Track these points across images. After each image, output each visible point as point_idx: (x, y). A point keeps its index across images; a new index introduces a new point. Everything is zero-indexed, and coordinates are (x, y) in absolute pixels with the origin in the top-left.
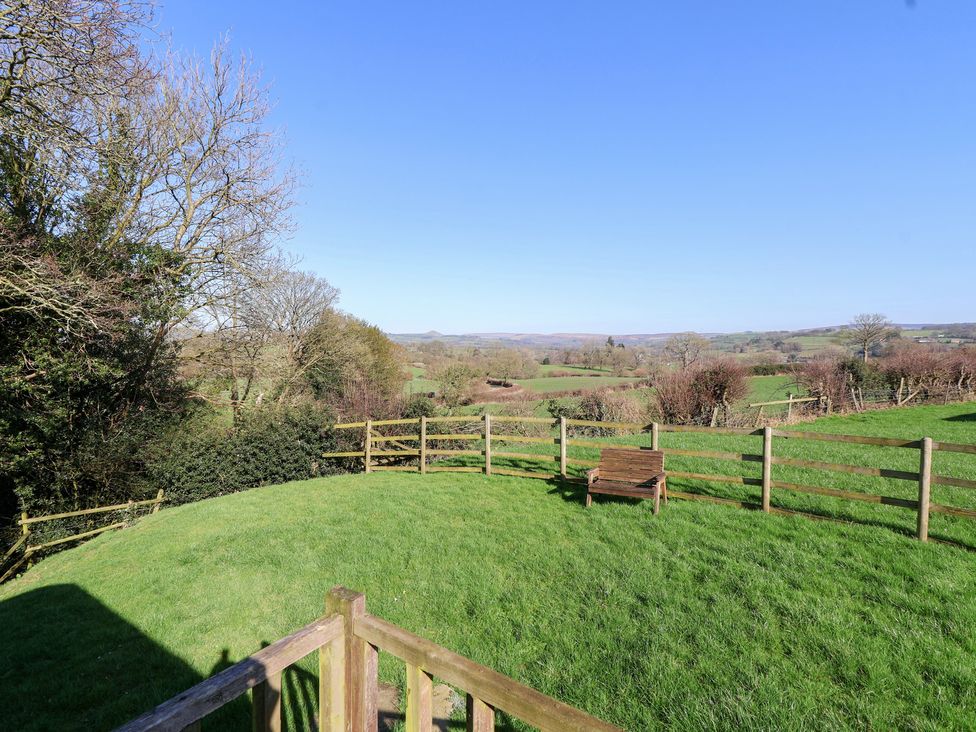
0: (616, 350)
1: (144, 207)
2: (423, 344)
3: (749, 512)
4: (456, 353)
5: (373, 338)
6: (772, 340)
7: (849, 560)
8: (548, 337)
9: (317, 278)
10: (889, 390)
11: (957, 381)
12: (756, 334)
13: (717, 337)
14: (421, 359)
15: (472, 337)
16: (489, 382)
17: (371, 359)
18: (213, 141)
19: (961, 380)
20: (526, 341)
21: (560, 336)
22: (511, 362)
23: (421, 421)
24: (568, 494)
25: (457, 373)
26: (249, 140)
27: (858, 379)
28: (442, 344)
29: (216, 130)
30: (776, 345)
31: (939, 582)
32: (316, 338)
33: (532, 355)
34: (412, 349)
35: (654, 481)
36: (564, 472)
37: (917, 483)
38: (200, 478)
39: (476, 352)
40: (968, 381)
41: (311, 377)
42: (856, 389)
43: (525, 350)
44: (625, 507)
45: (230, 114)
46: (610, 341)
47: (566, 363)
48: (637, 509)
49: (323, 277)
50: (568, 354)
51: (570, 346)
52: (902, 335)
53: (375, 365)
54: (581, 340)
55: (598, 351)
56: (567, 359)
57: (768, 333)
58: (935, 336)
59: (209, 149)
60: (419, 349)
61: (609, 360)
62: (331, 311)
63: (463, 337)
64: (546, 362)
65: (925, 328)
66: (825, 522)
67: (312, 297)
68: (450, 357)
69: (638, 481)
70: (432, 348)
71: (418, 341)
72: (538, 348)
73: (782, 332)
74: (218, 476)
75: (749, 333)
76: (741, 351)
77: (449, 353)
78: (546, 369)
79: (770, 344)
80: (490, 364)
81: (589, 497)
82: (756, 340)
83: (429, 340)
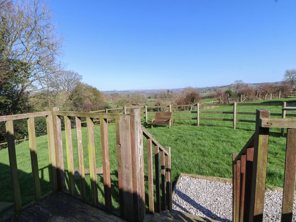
0: (170, 93)
1: (13, 48)
2: (112, 94)
3: (193, 126)
4: (122, 96)
5: (95, 91)
6: (213, 89)
7: (215, 134)
8: (150, 90)
9: (75, 72)
10: (239, 98)
11: (256, 95)
12: (210, 87)
13: (199, 89)
14: (111, 99)
15: (127, 91)
16: (132, 104)
17: (94, 97)
18: (35, 26)
19: (257, 95)
20: (144, 92)
21: (154, 90)
22: (139, 98)
23: (106, 110)
24: (147, 126)
25: (122, 102)
26: (47, 26)
27: (230, 95)
28: (118, 93)
29: (36, 22)
30: (215, 91)
31: (234, 136)
32: (75, 91)
33: (145, 96)
34: (108, 96)
35: (169, 120)
36: (147, 122)
37: (233, 114)
38: (38, 131)
39: (128, 96)
40: (259, 95)
41: (75, 103)
42: (230, 98)
43: (143, 94)
44: (162, 128)
45: (40, 18)
46: (168, 91)
47: (155, 98)
48: (165, 127)
49: (76, 72)
50: (156, 95)
51: (156, 93)
52: (248, 86)
53: (95, 99)
54: (160, 91)
55: (165, 94)
56: (156, 96)
57: (213, 87)
58: (257, 86)
59: (34, 28)
60: (111, 95)
61: (168, 96)
62: (80, 83)
63: (124, 91)
64: (149, 98)
65: (254, 84)
66: (211, 127)
67: (73, 78)
68: (120, 97)
69: (165, 121)
70: (114, 95)
71: (110, 93)
72: (147, 94)
73: (217, 87)
74: (44, 131)
75: (207, 87)
76: (205, 93)
77: (120, 96)
78: (149, 100)
79: (213, 90)
80: (132, 99)
81: (152, 126)
82: (209, 89)
83: (114, 93)
